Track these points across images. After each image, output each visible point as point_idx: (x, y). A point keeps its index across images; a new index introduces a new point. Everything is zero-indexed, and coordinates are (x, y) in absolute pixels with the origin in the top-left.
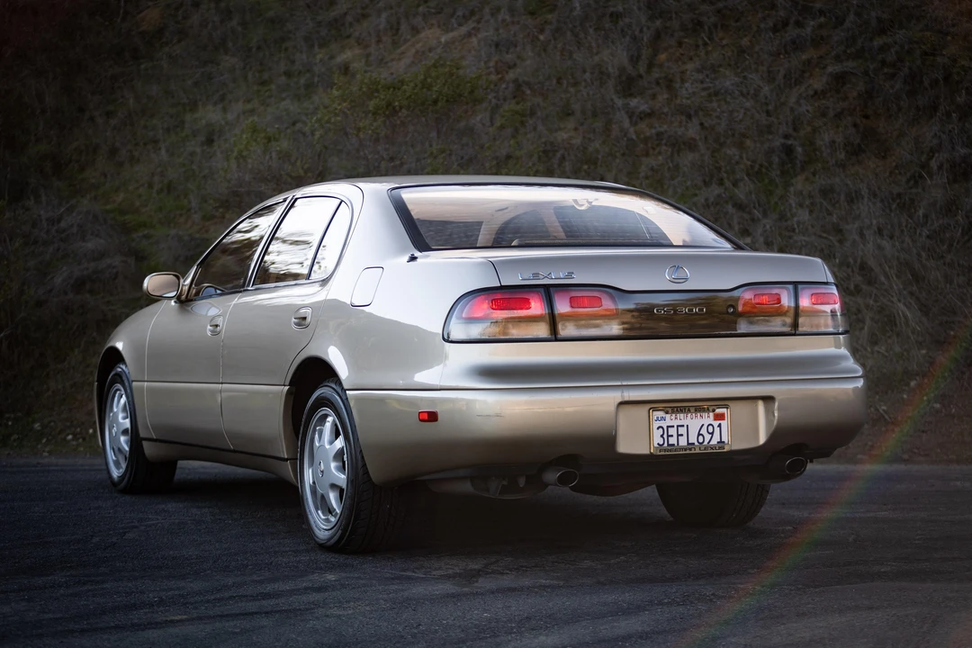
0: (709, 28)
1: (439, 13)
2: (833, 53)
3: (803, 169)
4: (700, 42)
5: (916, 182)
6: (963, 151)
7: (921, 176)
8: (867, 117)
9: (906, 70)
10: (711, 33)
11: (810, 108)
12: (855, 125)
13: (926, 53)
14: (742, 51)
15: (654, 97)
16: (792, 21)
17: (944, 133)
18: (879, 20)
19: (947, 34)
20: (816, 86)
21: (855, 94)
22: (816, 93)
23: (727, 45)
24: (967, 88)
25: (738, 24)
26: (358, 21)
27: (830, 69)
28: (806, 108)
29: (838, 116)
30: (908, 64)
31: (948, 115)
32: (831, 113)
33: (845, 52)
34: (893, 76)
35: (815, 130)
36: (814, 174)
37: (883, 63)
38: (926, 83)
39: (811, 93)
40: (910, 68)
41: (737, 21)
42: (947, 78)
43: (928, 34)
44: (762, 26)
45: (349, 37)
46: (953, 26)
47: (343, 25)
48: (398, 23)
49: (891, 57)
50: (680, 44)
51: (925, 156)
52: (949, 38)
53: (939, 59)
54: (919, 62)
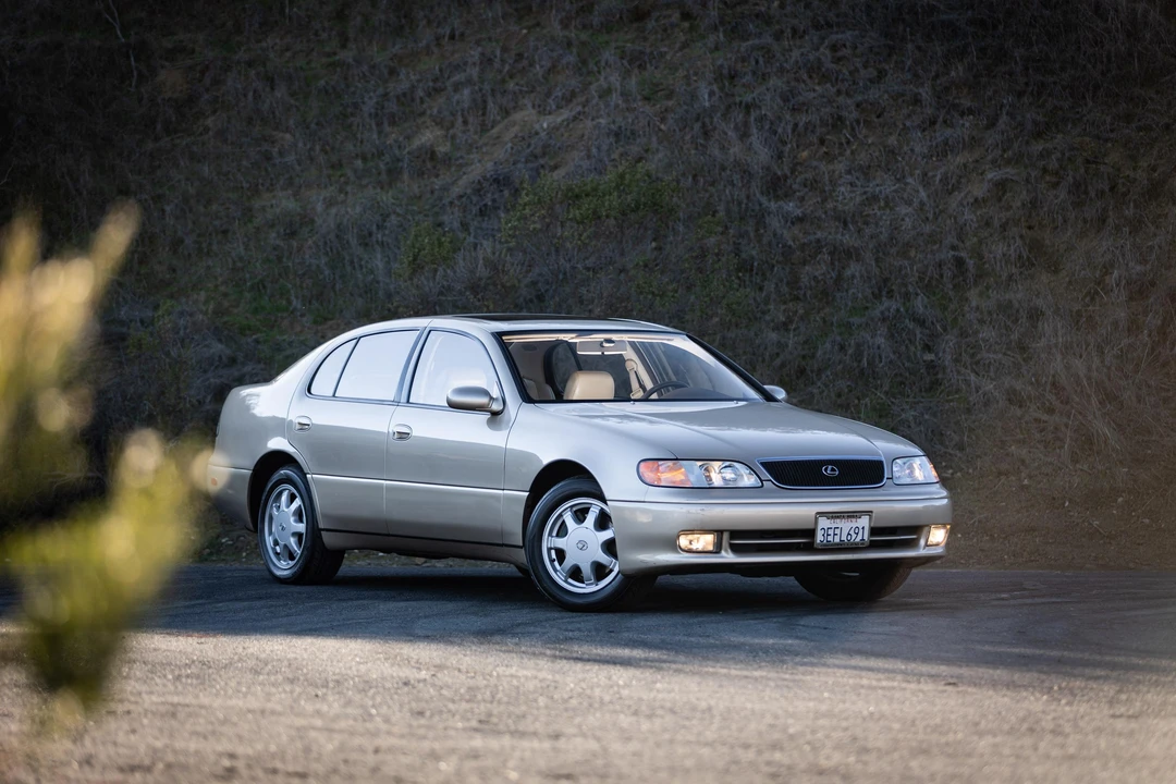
0: (851, 124)
1: (532, 92)
2: (990, 157)
3: (976, 284)
4: (844, 141)
5: (1093, 299)
6: (1139, 268)
7: (1097, 293)
8: (1030, 228)
9: (1070, 179)
10: (853, 129)
11: (973, 217)
12: (1021, 237)
13: (1088, 162)
14: (892, 152)
15: (802, 199)
16: (941, 119)
17: (1117, 248)
18: (1035, 123)
19: (1106, 140)
20: (975, 193)
21: (1019, 204)
22: (976, 200)
23: (873, 143)
24: (1135, 201)
25: (881, 120)
26: (429, 95)
27: (990, 176)
28: (969, 216)
29: (1004, 227)
30: (1071, 173)
31: (1118, 228)
32: (996, 223)
33: (1002, 156)
34: (1055, 185)
35: (980, 242)
36: (987, 288)
37: (1045, 170)
38: (1093, 194)
39: (972, 200)
40: (1074, 178)
41: (878, 117)
42: (1112, 189)
43: (1087, 139)
44: (908, 123)
45: (423, 114)
46: (1112, 131)
47: (413, 100)
48: (485, 102)
49: (1053, 164)
50: (822, 142)
51: (1098, 272)
52: (1110, 145)
53: (1102, 168)
54: (1082, 171)
